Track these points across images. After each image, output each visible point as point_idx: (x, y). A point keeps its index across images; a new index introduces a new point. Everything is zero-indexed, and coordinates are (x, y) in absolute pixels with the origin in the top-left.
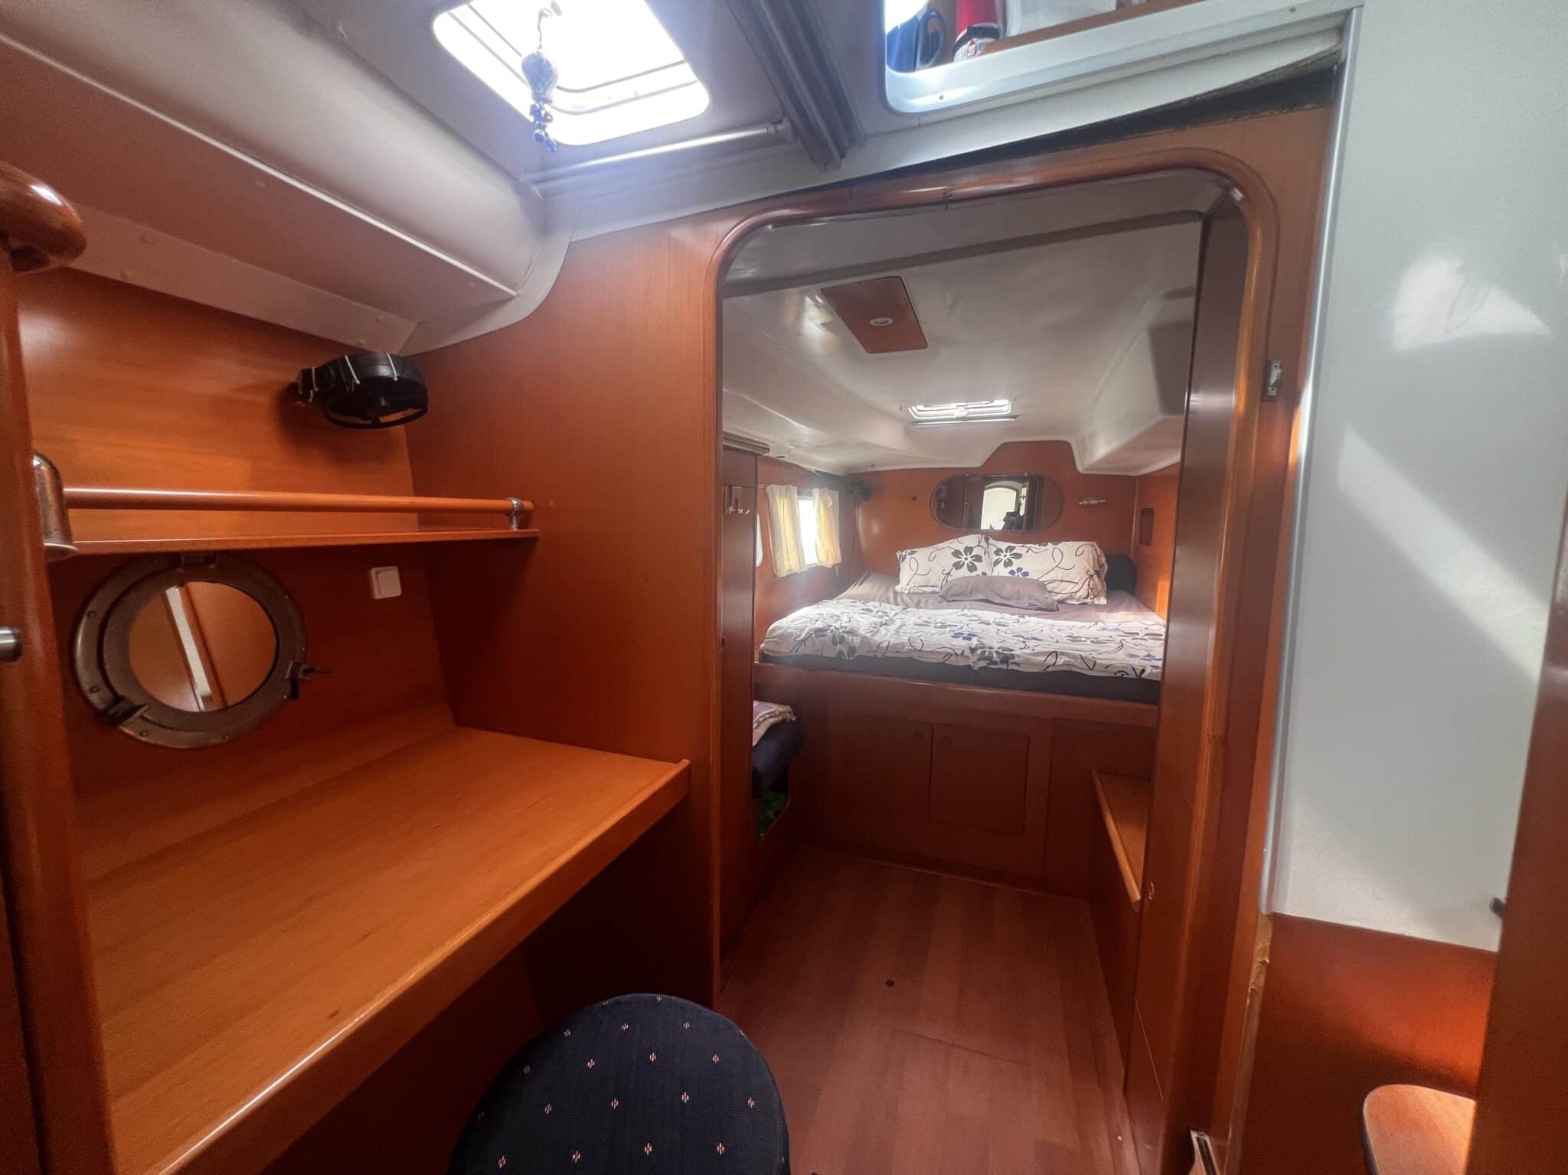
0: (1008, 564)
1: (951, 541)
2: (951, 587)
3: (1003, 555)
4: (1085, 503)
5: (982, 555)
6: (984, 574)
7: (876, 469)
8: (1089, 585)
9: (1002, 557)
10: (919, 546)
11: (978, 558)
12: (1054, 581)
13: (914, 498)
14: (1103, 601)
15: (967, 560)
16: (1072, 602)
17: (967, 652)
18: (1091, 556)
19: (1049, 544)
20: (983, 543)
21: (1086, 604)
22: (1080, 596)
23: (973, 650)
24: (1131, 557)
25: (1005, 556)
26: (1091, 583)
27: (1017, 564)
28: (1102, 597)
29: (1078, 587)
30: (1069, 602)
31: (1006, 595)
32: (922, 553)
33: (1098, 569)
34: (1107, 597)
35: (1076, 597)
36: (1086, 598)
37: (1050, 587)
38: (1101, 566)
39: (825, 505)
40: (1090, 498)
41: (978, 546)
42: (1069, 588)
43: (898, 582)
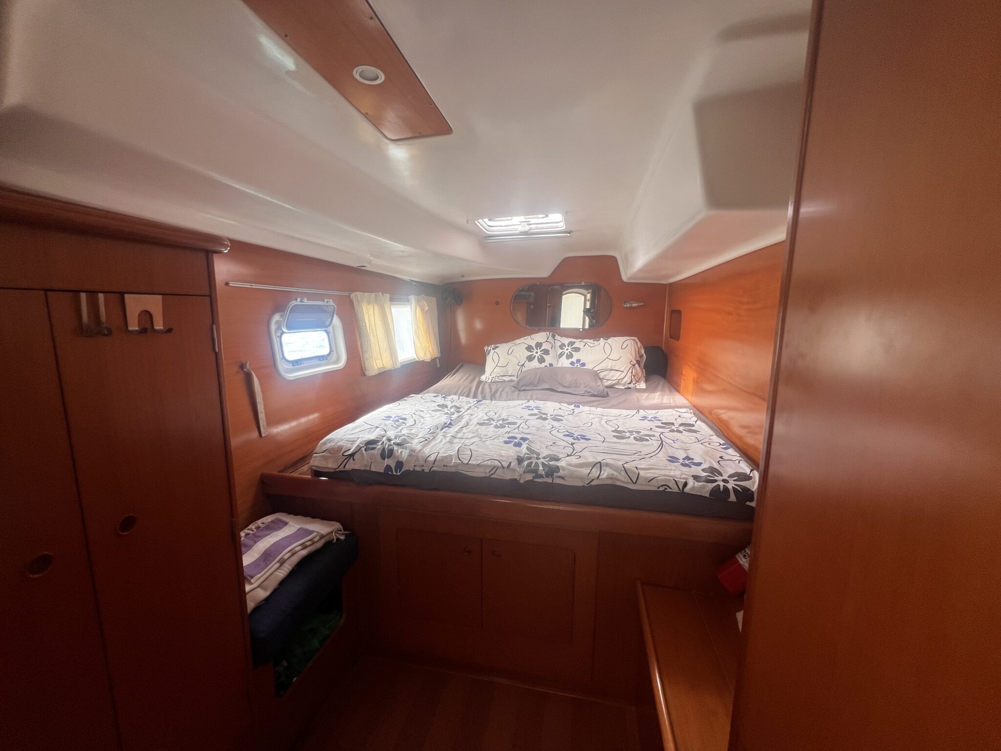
0: (570, 356)
1: (526, 338)
2: (524, 377)
3: (566, 348)
4: (628, 305)
5: (550, 349)
6: (551, 365)
7: (464, 279)
8: (632, 373)
9: (565, 350)
10: (501, 343)
11: (546, 352)
12: (605, 370)
13: (497, 303)
14: (643, 385)
15: (537, 353)
16: (620, 387)
17: (514, 464)
18: (633, 348)
19: (601, 339)
20: (551, 339)
21: (630, 388)
22: (626, 382)
23: (520, 460)
24: (663, 349)
25: (567, 350)
26: (634, 371)
27: (576, 356)
28: (642, 382)
29: (623, 375)
30: (617, 387)
31: (566, 385)
32: (503, 348)
33: (639, 359)
34: (646, 381)
35: (622, 382)
36: (630, 383)
37: (602, 375)
38: (641, 356)
39: (422, 309)
40: (632, 302)
41: (547, 341)
42: (617, 376)
43: (483, 372)
